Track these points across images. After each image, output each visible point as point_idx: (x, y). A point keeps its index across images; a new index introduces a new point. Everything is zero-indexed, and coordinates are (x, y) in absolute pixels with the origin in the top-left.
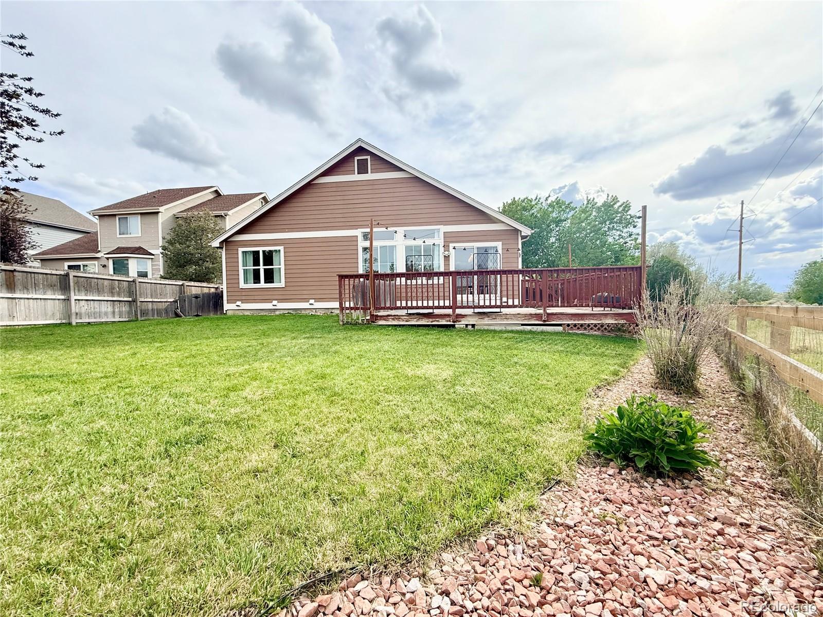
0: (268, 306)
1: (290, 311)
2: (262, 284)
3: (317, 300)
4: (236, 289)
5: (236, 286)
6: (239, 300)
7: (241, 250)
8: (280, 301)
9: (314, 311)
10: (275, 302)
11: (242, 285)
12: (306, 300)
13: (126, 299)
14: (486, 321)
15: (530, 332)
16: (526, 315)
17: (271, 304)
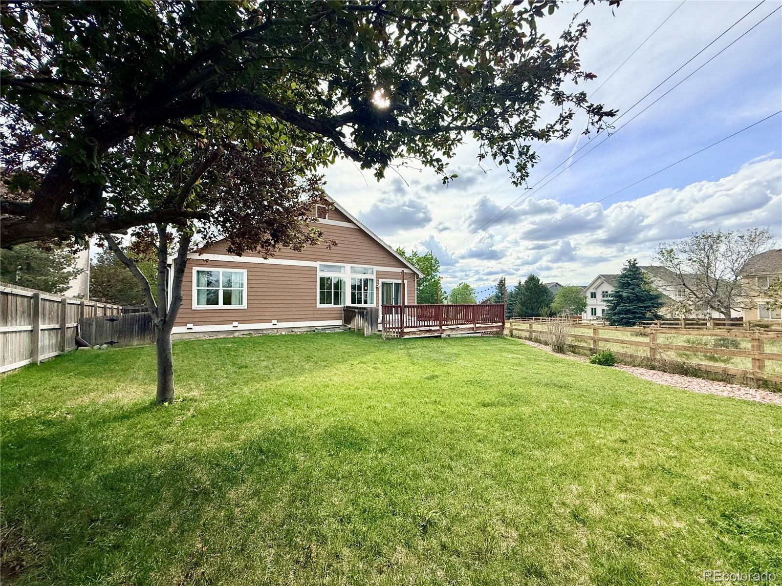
0: (228, 327)
1: (251, 332)
2: (221, 306)
3: (279, 320)
4: (188, 311)
5: (189, 306)
6: (190, 323)
7: (195, 269)
8: (241, 322)
9: (276, 330)
10: (235, 324)
11: (195, 306)
12: (270, 321)
13: (52, 326)
14: (454, 332)
15: (471, 337)
16: (468, 328)
17: (232, 326)
